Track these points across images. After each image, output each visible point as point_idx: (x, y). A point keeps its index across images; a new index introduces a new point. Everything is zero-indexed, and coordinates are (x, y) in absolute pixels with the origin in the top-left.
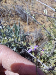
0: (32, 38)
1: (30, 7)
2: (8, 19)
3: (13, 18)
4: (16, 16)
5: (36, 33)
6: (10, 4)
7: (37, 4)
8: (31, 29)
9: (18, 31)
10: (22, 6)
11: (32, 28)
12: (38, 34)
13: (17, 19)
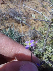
0: (28, 37)
1: (22, 9)
2: (3, 23)
3: (8, 21)
4: (10, 19)
5: (30, 32)
6: (4, 8)
7: (28, 5)
8: (26, 30)
9: (13, 34)
10: (15, 9)
11: (27, 28)
12: (32, 33)
13: (11, 21)
